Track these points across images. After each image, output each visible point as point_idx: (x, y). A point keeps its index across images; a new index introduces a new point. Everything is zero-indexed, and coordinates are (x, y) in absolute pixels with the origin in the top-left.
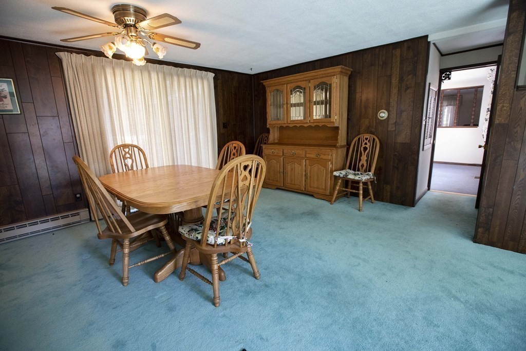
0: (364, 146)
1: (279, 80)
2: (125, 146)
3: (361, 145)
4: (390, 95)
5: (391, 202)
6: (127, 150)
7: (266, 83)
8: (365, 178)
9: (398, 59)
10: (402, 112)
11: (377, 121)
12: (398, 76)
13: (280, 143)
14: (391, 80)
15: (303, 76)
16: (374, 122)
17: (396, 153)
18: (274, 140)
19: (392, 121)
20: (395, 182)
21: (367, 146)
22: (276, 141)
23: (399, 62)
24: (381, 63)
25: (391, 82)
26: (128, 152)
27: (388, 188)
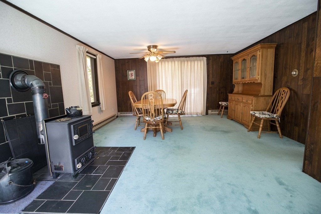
0: (281, 96)
1: (237, 56)
2: (159, 90)
3: (280, 96)
4: (300, 58)
5: (298, 141)
6: (160, 92)
7: (233, 58)
8: (262, 116)
9: (306, 30)
10: (308, 69)
11: (292, 78)
12: (306, 43)
13: (243, 93)
14: (301, 46)
15: (246, 53)
16: (290, 78)
17: (303, 102)
18: (238, 91)
19: (301, 77)
20: (301, 126)
21: (283, 96)
22: (241, 92)
23: (306, 32)
24: (295, 35)
25: (301, 48)
26: (160, 93)
27: (297, 129)
